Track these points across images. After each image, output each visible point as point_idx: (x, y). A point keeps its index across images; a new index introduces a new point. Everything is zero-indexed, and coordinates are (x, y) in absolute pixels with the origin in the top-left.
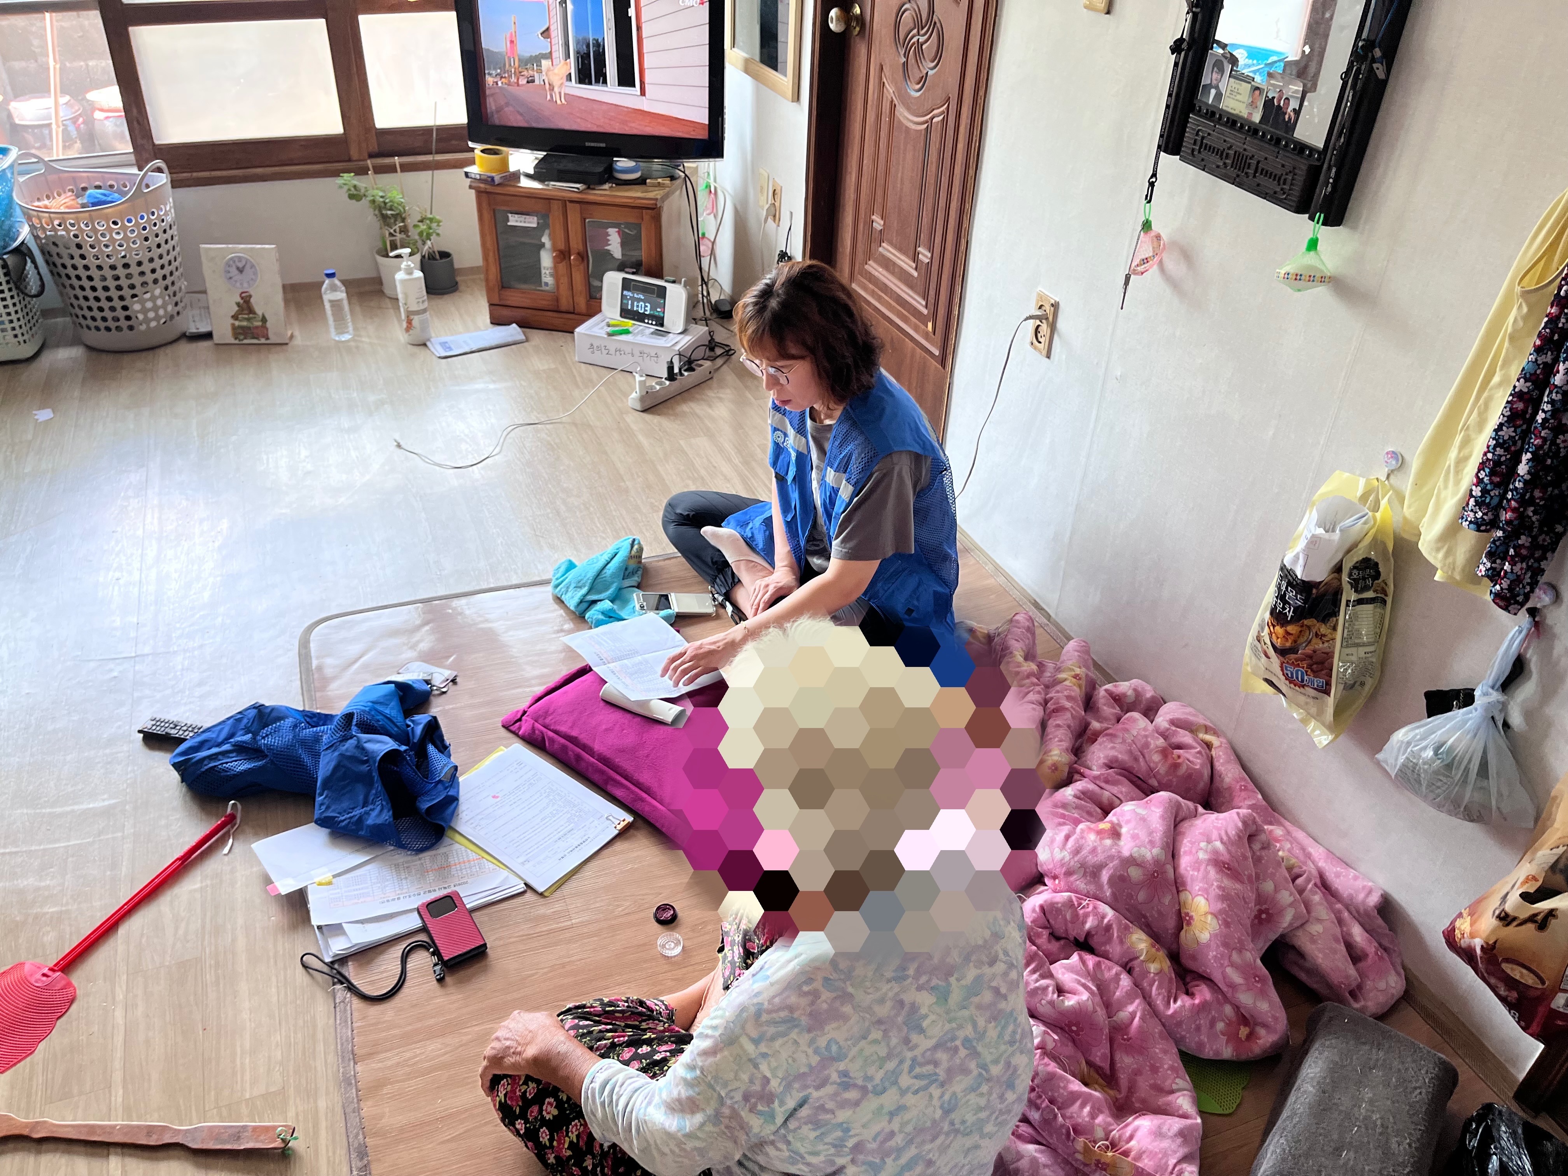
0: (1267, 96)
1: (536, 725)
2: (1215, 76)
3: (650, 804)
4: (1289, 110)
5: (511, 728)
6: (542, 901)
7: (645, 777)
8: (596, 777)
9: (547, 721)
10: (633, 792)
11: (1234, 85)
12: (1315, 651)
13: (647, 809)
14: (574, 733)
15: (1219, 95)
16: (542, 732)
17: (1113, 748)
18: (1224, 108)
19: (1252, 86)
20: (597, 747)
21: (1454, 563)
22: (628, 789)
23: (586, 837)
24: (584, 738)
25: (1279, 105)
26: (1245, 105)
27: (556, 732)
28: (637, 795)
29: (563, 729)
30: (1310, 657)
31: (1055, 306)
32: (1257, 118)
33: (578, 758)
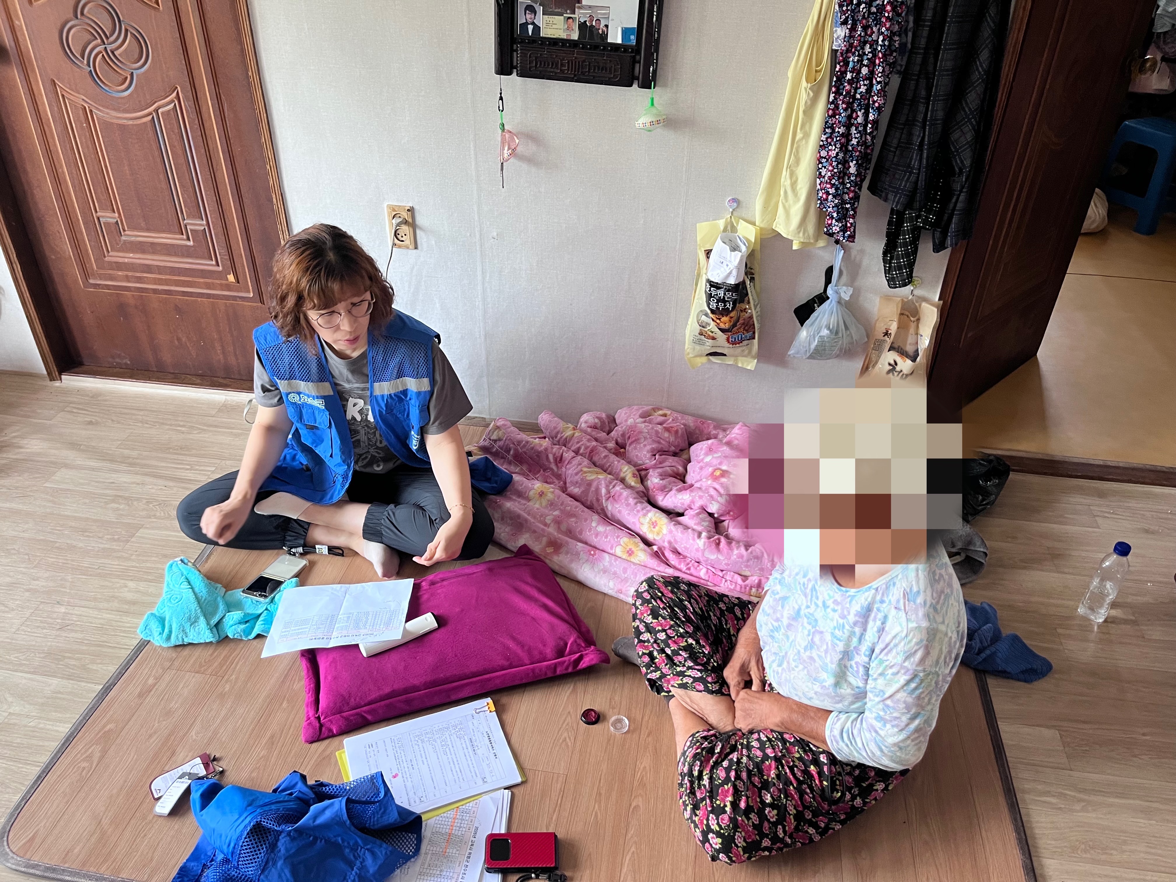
0: (579, 21)
1: (344, 714)
2: (528, 16)
3: (497, 677)
4: (601, 26)
5: (322, 736)
6: (529, 785)
7: (473, 667)
8: (436, 700)
9: (352, 702)
10: (475, 683)
11: (548, 20)
12: (744, 320)
13: (498, 681)
14: (387, 690)
15: (537, 29)
16: (357, 714)
17: (645, 445)
18: (544, 36)
19: (565, 17)
20: (416, 682)
21: (808, 235)
22: (471, 683)
23: (485, 734)
24: (399, 685)
25: (592, 26)
26: (562, 31)
27: (369, 703)
28: (481, 681)
29: (374, 696)
30: (743, 324)
31: (411, 210)
32: (575, 36)
33: (408, 702)
